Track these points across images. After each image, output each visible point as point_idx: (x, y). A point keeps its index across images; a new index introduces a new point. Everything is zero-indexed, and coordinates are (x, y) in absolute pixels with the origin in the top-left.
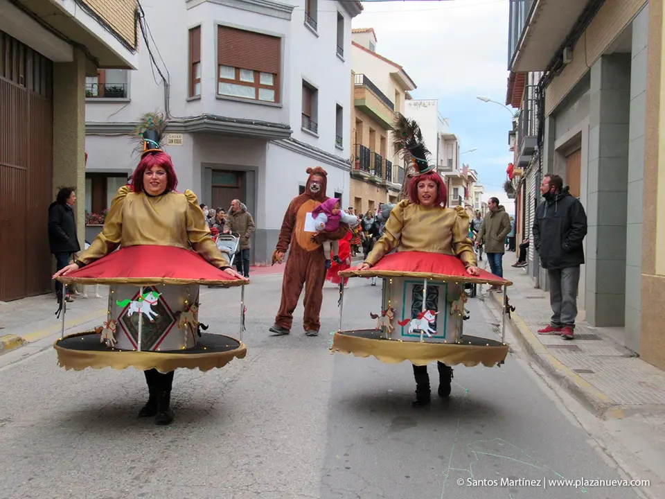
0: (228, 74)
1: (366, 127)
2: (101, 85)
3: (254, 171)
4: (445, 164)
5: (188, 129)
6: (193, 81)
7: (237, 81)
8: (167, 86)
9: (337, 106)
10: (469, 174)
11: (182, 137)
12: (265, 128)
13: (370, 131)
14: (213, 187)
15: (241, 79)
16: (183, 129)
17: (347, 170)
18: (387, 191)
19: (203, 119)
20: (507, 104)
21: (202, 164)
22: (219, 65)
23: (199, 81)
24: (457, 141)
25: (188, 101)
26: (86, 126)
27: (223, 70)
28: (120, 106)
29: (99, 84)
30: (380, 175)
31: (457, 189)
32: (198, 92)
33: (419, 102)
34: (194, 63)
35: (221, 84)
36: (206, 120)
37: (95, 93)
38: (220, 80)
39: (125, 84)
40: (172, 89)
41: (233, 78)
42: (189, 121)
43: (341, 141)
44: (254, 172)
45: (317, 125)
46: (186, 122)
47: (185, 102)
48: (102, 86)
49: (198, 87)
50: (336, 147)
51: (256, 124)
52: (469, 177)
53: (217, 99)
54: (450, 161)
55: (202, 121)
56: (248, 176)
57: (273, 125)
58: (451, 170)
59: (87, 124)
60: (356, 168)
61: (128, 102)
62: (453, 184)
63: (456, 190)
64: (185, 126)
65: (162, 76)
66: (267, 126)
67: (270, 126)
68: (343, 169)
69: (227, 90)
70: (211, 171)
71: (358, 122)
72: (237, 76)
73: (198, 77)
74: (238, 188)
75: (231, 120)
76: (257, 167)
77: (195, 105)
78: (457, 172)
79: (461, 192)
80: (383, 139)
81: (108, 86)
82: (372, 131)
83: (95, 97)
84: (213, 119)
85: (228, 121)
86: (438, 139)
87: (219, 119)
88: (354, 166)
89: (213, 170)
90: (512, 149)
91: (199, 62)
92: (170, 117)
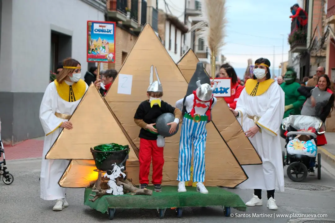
4: (192, 7)
17: (102, 11)
30: (136, 19)
60: (111, 9)
68: (98, 9)
88: (109, 7)
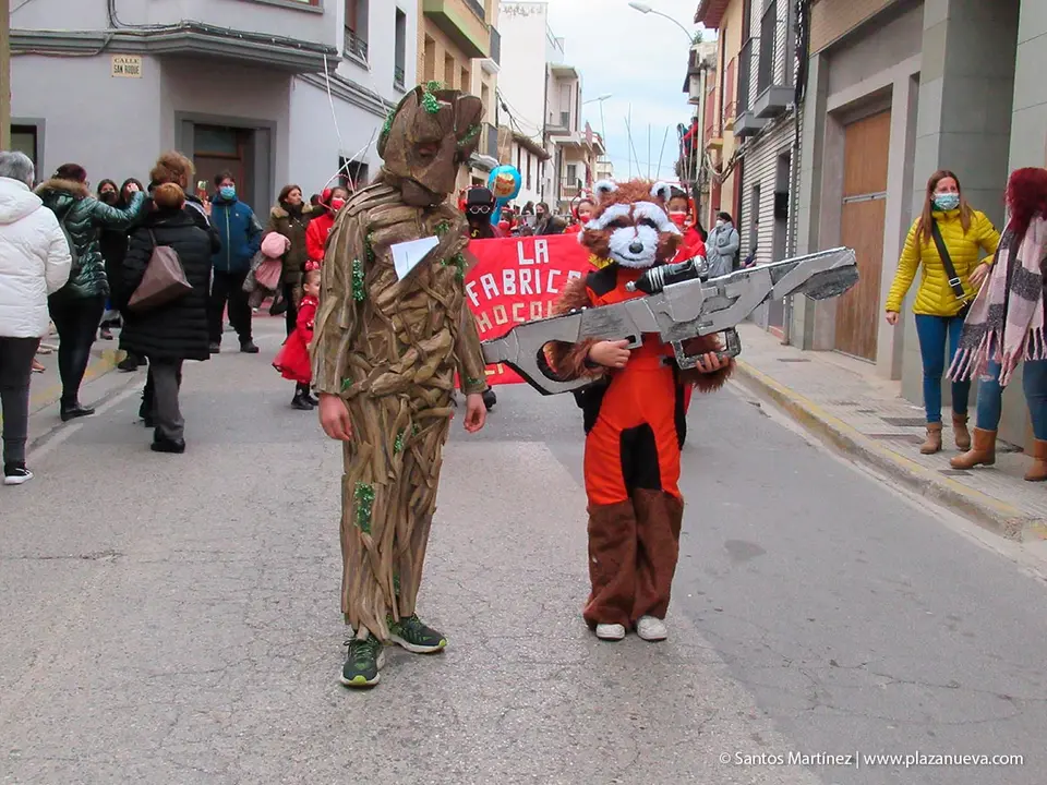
1: (440, 49)
4: (556, 121)
5: (150, 47)
9: (398, 11)
10: (595, 140)
11: (138, 62)
12: (293, 50)
13: (446, 59)
14: (197, 157)
16: (142, 47)
18: (471, 170)
19: (183, 30)
20: (696, 21)
21: (178, 113)
24: (579, 80)
26: (11, 36)
31: (574, 167)
33: (514, 6)
36: (189, 33)
42: (154, 33)
43: (403, 77)
44: (269, 130)
45: (366, 46)
46: (147, 34)
50: (395, 87)
51: (277, 43)
52: (595, 145)
54: (565, 117)
55: (182, 34)
56: (259, 137)
57: (307, 46)
58: (567, 134)
59: (12, 33)
62: (567, 159)
63: (572, 169)
64: (145, 43)
66: (296, 47)
67: (302, 48)
70: (192, 128)
71: (429, 42)
74: (238, 159)
75: (233, 35)
76: (275, 123)
77: (165, 3)
78: (576, 138)
79: (581, 174)
80: (465, 74)
82: (448, 59)
84: (203, 32)
85: (229, 36)
86: (547, 75)
87: (212, 31)
89: (197, 126)
90: (695, 101)
92: (117, 24)
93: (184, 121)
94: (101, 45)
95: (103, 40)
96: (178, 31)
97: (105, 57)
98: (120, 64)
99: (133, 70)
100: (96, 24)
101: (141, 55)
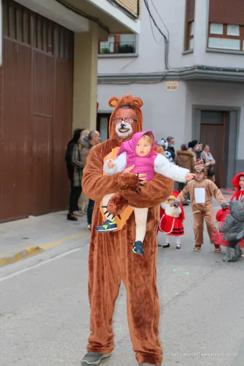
0: (218, 30)
2: (117, 43)
3: (237, 111)
5: (183, 77)
6: (188, 37)
7: (225, 36)
8: (167, 42)
11: (177, 84)
14: (202, 124)
15: (228, 34)
16: (178, 77)
21: (193, 105)
22: (210, 23)
23: (192, 37)
25: (184, 54)
26: (98, 77)
27: (212, 26)
28: (130, 60)
29: (115, 43)
32: (191, 47)
34: (189, 23)
35: (210, 39)
36: (196, 70)
37: (112, 50)
38: (210, 35)
39: (135, 42)
40: (170, 44)
41: (221, 32)
42: (183, 71)
46: (180, 72)
47: (180, 55)
48: (117, 45)
49: (192, 42)
51: (239, 71)
53: (207, 52)
55: (194, 71)
56: (232, 115)
59: (99, 75)
61: (136, 57)
64: (181, 75)
65: (162, 34)
69: (216, 43)
70: (200, 112)
72: (225, 31)
73: (192, 34)
74: (222, 125)
75: (218, 69)
76: (240, 108)
77: (188, 57)
81: (122, 44)
83: (112, 53)
84: (204, 69)
85: (216, 70)
87: (208, 69)
89: (203, 111)
91: (193, 21)
92: (168, 67)
93: (196, 109)
94: (162, 77)
95: (162, 76)
96: (193, 69)
97: (163, 83)
98: (169, 85)
99: (174, 88)
100: (160, 68)
101: (177, 81)
